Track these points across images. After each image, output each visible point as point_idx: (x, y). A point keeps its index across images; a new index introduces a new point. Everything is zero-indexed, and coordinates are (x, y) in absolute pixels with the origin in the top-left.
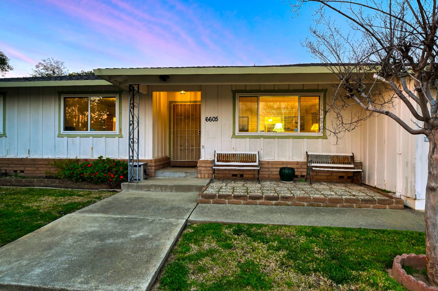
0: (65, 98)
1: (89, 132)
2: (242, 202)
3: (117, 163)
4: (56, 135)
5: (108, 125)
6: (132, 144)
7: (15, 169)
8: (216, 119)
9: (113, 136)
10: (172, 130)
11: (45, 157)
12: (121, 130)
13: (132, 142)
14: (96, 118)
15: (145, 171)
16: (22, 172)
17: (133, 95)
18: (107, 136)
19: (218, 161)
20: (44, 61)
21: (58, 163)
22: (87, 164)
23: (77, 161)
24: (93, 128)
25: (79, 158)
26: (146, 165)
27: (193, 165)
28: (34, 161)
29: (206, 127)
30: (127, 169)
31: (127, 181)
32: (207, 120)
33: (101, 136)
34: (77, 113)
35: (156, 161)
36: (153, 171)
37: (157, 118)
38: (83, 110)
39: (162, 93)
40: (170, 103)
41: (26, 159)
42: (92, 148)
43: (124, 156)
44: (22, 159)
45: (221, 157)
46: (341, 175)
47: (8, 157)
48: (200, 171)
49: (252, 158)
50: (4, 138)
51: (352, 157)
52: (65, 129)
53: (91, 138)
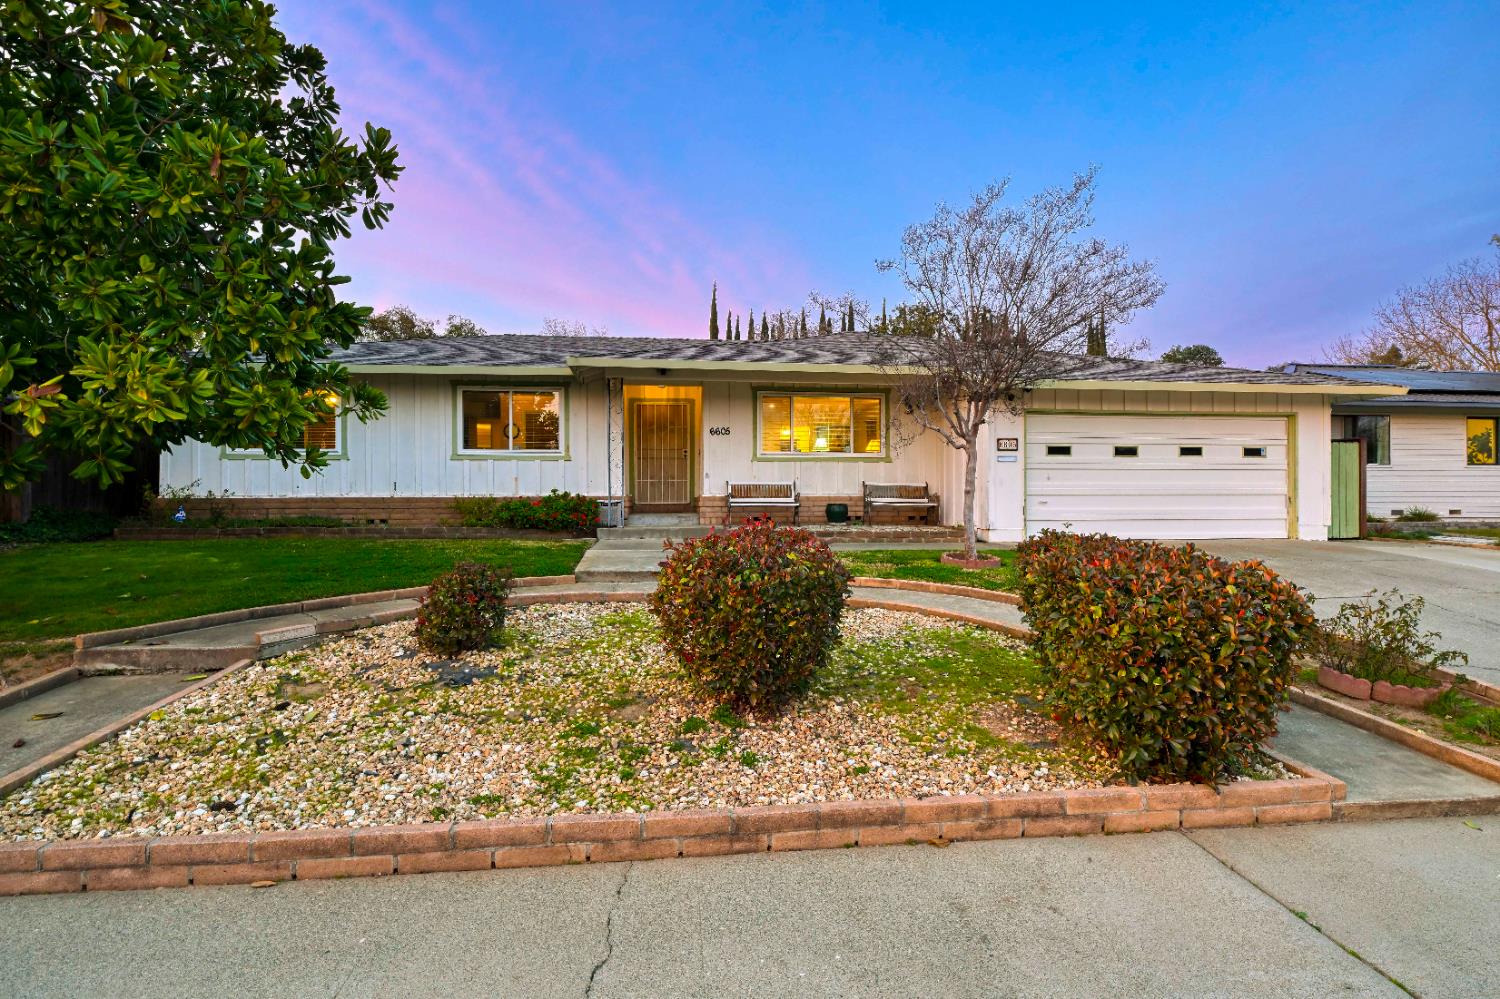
0: (464, 392)
1: (511, 452)
4: (448, 458)
7: (370, 517)
8: (727, 431)
9: (556, 460)
11: (428, 495)
12: (568, 449)
16: (384, 521)
18: (543, 459)
19: (733, 496)
21: (460, 504)
24: (518, 446)
25: (493, 495)
27: (691, 509)
29: (712, 446)
32: (714, 432)
33: (531, 459)
36: (626, 515)
41: (390, 499)
42: (516, 479)
44: (382, 499)
45: (738, 491)
46: (911, 514)
47: (353, 495)
48: (704, 513)
49: (782, 491)
50: (343, 462)
51: (926, 488)
52: (467, 445)
53: (514, 461)
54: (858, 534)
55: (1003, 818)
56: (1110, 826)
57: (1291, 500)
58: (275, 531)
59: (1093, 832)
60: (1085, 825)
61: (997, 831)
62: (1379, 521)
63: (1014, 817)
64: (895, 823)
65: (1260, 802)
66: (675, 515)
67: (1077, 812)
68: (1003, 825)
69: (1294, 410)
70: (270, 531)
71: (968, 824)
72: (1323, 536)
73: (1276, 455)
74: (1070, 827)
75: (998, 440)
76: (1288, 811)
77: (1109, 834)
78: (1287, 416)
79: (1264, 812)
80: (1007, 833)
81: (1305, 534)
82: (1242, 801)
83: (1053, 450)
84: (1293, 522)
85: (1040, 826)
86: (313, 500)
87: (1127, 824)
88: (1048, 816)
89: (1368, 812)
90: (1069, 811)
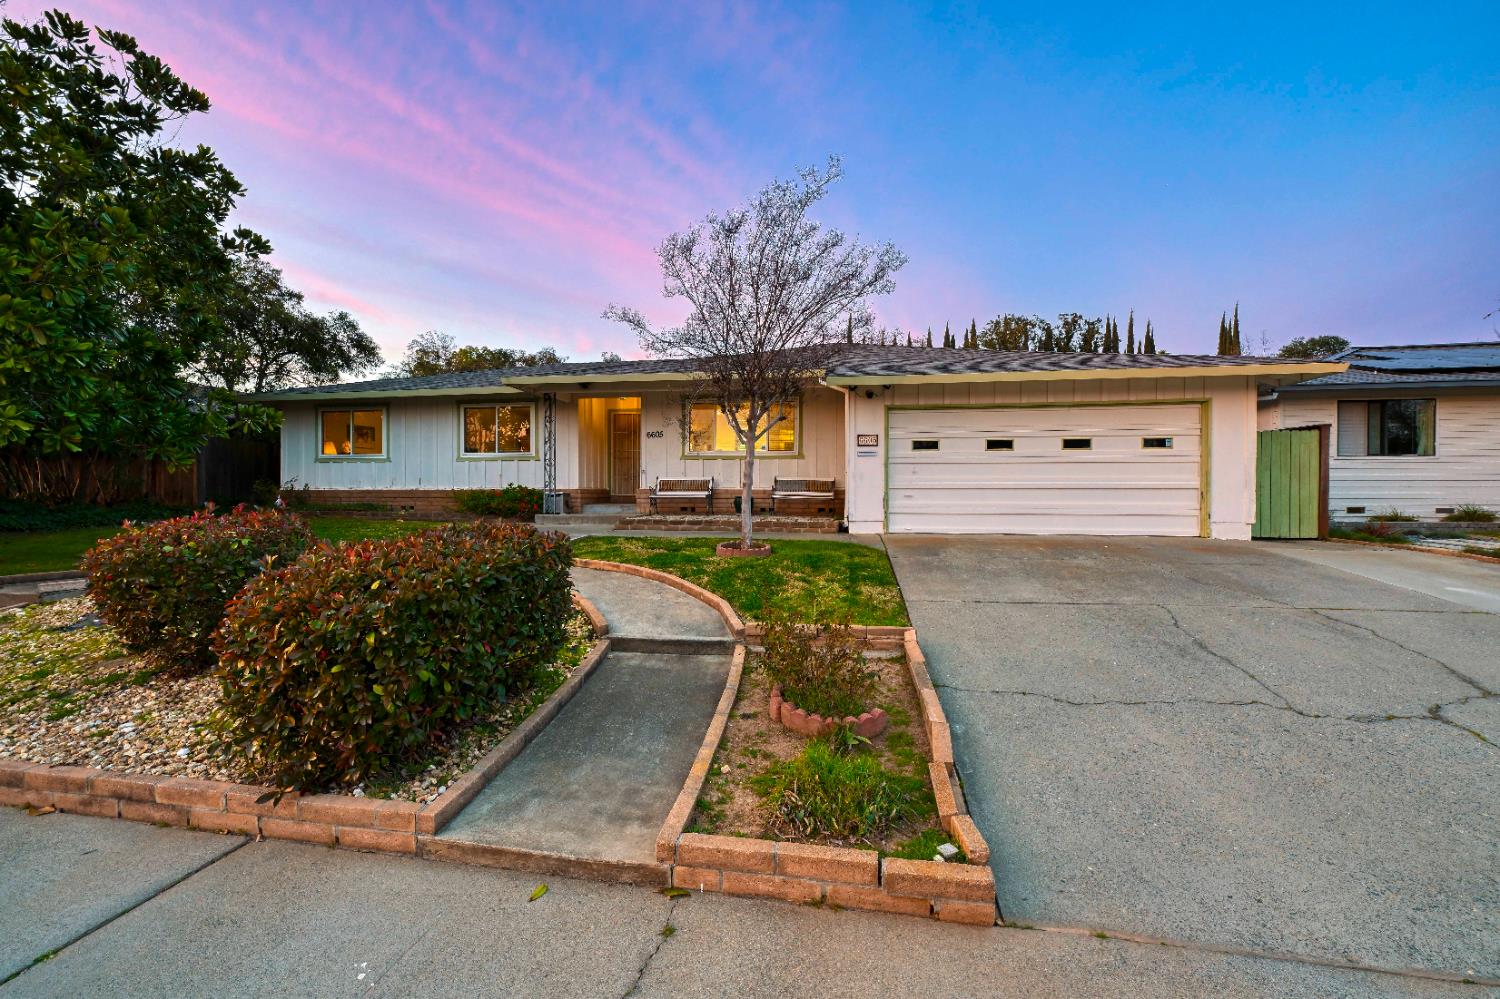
0: (465, 409)
1: (497, 454)
2: (663, 527)
3: (532, 493)
4: (455, 459)
5: (523, 444)
6: (548, 468)
7: (403, 504)
8: (660, 434)
9: (527, 460)
10: (612, 451)
11: (441, 488)
12: (537, 451)
13: (550, 464)
14: (509, 436)
15: (566, 504)
16: (412, 508)
17: (550, 406)
18: (521, 460)
19: (660, 490)
20: (422, 336)
21: (456, 495)
22: (493, 494)
23: (482, 492)
24: (502, 450)
25: (483, 488)
26: (567, 495)
27: (632, 500)
28: (427, 495)
29: (648, 447)
30: (542, 499)
31: (541, 513)
32: (650, 435)
33: (511, 460)
34: (478, 427)
35: (583, 491)
36: (579, 504)
37: (586, 435)
38: (487, 424)
39: (594, 400)
40: (610, 412)
41: (417, 491)
42: (501, 476)
43: (539, 486)
44: (411, 491)
45: (666, 485)
46: (821, 506)
47: (394, 488)
48: (641, 503)
49: (703, 485)
50: (388, 463)
51: (833, 483)
52: (466, 451)
53: (499, 462)
54: (724, 523)
55: (102, 796)
56: (194, 822)
57: (1204, 495)
58: (327, 514)
59: (178, 824)
60: (170, 816)
61: (95, 809)
62: (1409, 519)
63: (111, 797)
64: (18, 787)
65: (340, 822)
66: (619, 505)
67: (165, 802)
68: (101, 804)
69: (1207, 396)
70: (324, 514)
71: (74, 797)
72: (1246, 535)
73: (1186, 445)
74: (157, 815)
75: (859, 436)
76: (367, 836)
77: (194, 829)
78: (1201, 403)
79: (344, 832)
80: (104, 811)
81: (1220, 533)
82: (318, 817)
83: (919, 445)
84: (1206, 517)
85: (130, 810)
86: (368, 492)
87: (207, 823)
88: (140, 801)
89: (457, 854)
90: (158, 800)
